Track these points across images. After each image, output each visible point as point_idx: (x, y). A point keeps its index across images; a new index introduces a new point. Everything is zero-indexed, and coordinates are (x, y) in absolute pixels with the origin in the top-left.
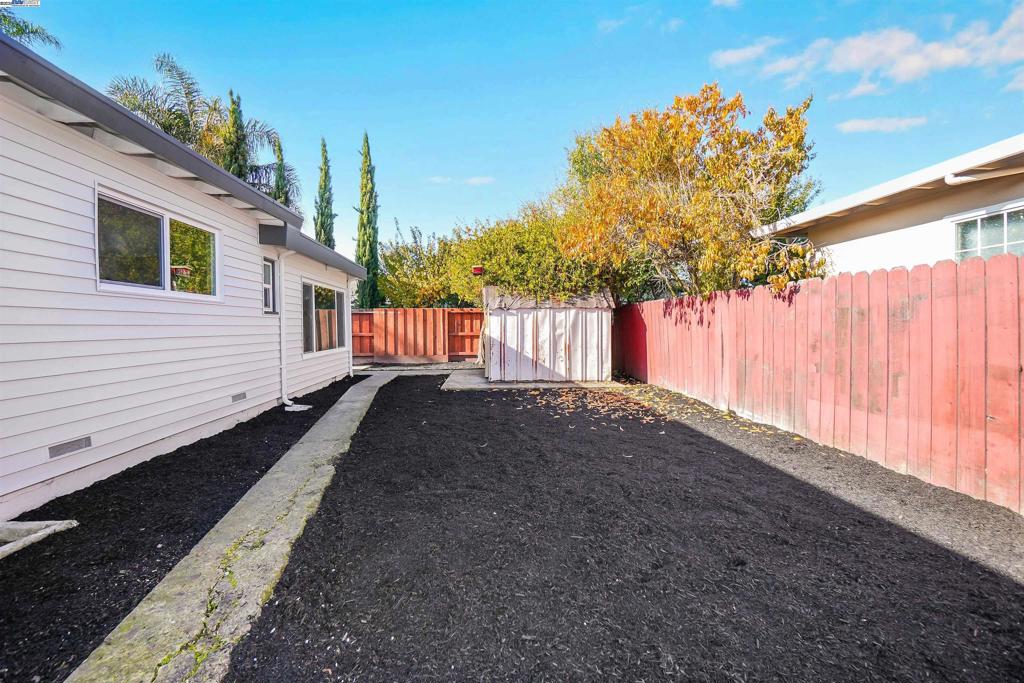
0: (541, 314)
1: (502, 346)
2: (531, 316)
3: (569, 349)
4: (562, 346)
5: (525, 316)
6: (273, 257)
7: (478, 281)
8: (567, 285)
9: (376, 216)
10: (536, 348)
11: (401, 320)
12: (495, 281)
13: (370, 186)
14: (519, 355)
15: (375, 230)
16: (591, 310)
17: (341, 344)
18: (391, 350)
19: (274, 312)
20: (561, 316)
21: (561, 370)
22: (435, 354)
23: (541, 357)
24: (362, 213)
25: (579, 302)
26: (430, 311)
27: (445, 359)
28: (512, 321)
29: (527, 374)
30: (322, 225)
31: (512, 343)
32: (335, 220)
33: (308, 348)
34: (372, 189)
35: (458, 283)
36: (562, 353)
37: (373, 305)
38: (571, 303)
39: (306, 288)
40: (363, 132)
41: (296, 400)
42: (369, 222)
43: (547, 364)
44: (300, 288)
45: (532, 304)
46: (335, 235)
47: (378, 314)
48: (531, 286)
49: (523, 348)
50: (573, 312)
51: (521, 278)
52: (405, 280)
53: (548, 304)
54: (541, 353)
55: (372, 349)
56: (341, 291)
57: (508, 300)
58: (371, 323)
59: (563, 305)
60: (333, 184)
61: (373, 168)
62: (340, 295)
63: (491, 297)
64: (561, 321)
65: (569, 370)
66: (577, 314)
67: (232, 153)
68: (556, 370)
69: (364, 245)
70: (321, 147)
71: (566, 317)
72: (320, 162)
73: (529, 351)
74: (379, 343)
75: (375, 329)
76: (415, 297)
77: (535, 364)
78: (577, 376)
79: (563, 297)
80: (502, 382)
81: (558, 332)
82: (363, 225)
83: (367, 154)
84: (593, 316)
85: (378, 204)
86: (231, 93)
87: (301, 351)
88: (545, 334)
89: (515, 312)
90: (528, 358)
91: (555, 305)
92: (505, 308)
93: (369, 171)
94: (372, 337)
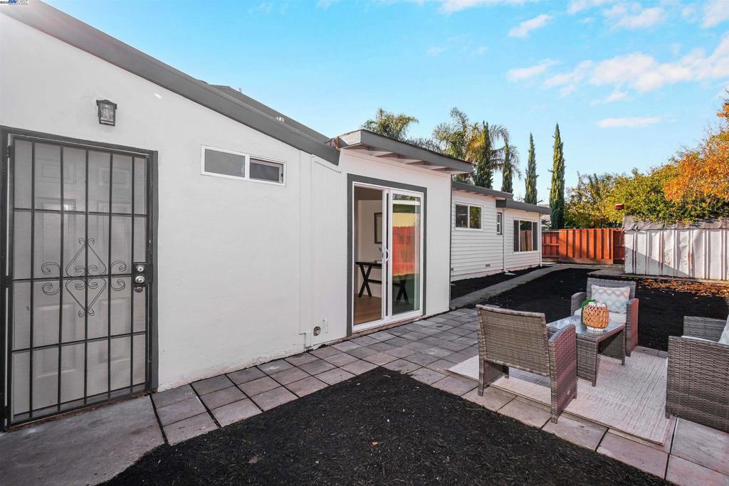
0: (666, 233)
1: (634, 253)
2: (658, 234)
3: (692, 257)
4: (685, 254)
5: (653, 234)
6: (501, 211)
7: (623, 213)
8: (693, 213)
9: (563, 173)
10: (662, 254)
11: (577, 235)
12: (633, 213)
13: (559, 155)
14: (648, 259)
15: (563, 182)
16: (715, 229)
17: (535, 248)
18: (570, 255)
19: (501, 234)
20: (685, 234)
21: (685, 270)
22: (603, 257)
23: (666, 260)
24: (554, 172)
25: (703, 224)
26: (599, 231)
27: (611, 262)
28: (642, 238)
29: (655, 271)
30: (530, 183)
31: (642, 251)
32: (537, 179)
33: (516, 249)
34: (561, 157)
35: (611, 213)
36: (686, 259)
37: (561, 227)
38: (695, 225)
39: (516, 223)
40: (556, 124)
41: (509, 272)
42: (558, 177)
43: (672, 266)
44: (513, 223)
45: (660, 226)
46: (537, 187)
47: (562, 233)
48: (660, 215)
49: (651, 254)
50: (696, 232)
51: (653, 211)
52: (582, 211)
53: (675, 226)
54: (666, 258)
55: (558, 253)
56: (535, 221)
57: (641, 224)
58: (558, 238)
59: (687, 227)
60: (536, 158)
61: (562, 144)
62: (535, 224)
63: (628, 223)
64: (685, 239)
65: (693, 270)
66: (700, 234)
67: (484, 153)
68: (680, 270)
69: (555, 192)
70: (529, 139)
71: (689, 236)
72: (529, 147)
73: (656, 256)
74: (562, 250)
75: (559, 241)
76: (590, 221)
77: (661, 265)
78: (700, 274)
79: (687, 222)
80: (633, 274)
81: (682, 245)
82: (554, 180)
84: (717, 235)
85: (565, 165)
86: (484, 123)
87: (513, 251)
88: (670, 245)
89: (644, 232)
90: (655, 261)
91: (680, 227)
92: (636, 230)
93: (559, 147)
94: (558, 246)
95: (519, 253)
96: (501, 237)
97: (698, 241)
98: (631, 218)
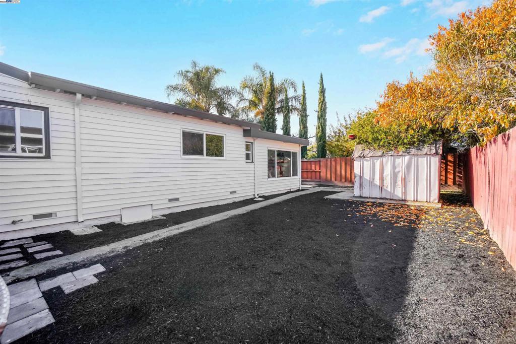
0: (385, 159)
1: (361, 177)
2: (379, 161)
3: (404, 180)
4: (399, 179)
5: (375, 161)
6: (252, 141)
7: (355, 142)
8: (405, 141)
9: (325, 113)
10: (382, 179)
11: (333, 163)
12: (361, 142)
13: (322, 98)
14: (371, 183)
15: (325, 120)
16: (422, 155)
17: (295, 174)
18: (329, 177)
19: (252, 162)
20: (399, 161)
21: (399, 194)
23: (385, 185)
24: (318, 112)
25: (413, 151)
28: (367, 164)
29: (376, 194)
30: (302, 121)
31: (367, 176)
33: (272, 176)
36: (399, 183)
38: (407, 152)
40: (320, 73)
42: (322, 116)
43: (389, 189)
44: (267, 152)
45: (380, 153)
47: (323, 161)
48: (381, 143)
49: (373, 179)
50: (407, 158)
51: (376, 140)
53: (392, 153)
54: (385, 182)
55: (320, 178)
56: (294, 151)
57: (367, 151)
58: (320, 165)
59: (400, 153)
60: (307, 101)
61: (325, 89)
62: (294, 153)
63: (357, 151)
64: (399, 164)
65: (405, 193)
66: (410, 160)
68: (395, 193)
69: (319, 128)
70: (302, 85)
71: (402, 162)
72: (302, 93)
73: (377, 182)
74: (323, 175)
75: (321, 168)
77: (381, 188)
78: (410, 197)
79: (401, 149)
80: (361, 197)
81: (397, 170)
82: (319, 118)
83: (322, 83)
84: (423, 161)
85: (326, 107)
87: (267, 177)
88: (388, 171)
89: (369, 159)
90: (377, 185)
91: (396, 154)
92: (362, 157)
93: (322, 91)
94: (320, 172)
95: (276, 179)
96: (252, 165)
97: (408, 167)
98: (360, 146)
